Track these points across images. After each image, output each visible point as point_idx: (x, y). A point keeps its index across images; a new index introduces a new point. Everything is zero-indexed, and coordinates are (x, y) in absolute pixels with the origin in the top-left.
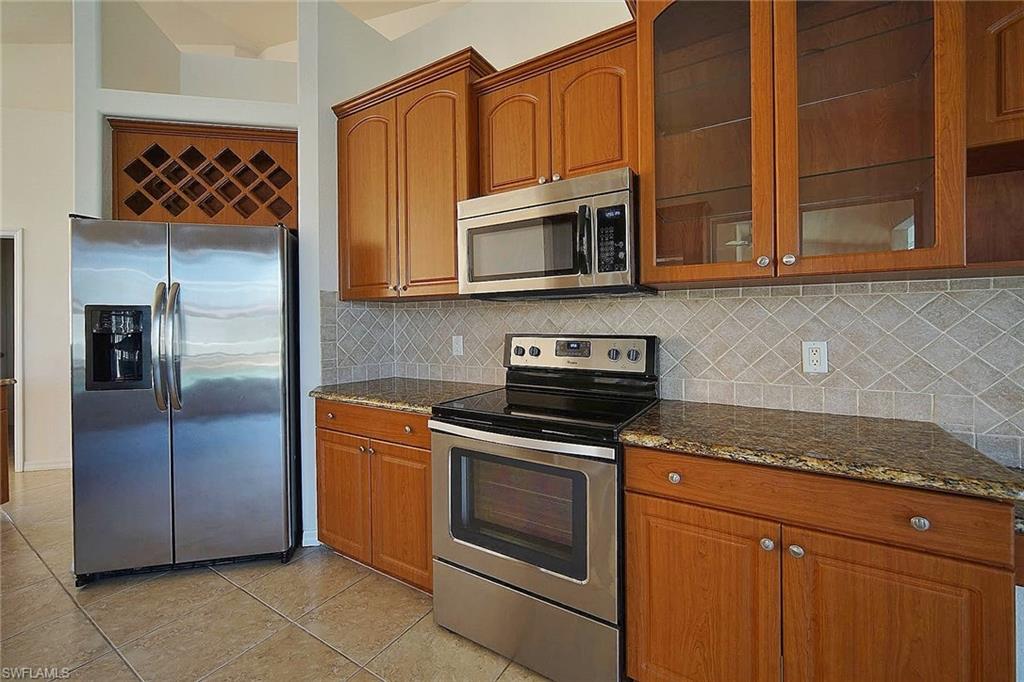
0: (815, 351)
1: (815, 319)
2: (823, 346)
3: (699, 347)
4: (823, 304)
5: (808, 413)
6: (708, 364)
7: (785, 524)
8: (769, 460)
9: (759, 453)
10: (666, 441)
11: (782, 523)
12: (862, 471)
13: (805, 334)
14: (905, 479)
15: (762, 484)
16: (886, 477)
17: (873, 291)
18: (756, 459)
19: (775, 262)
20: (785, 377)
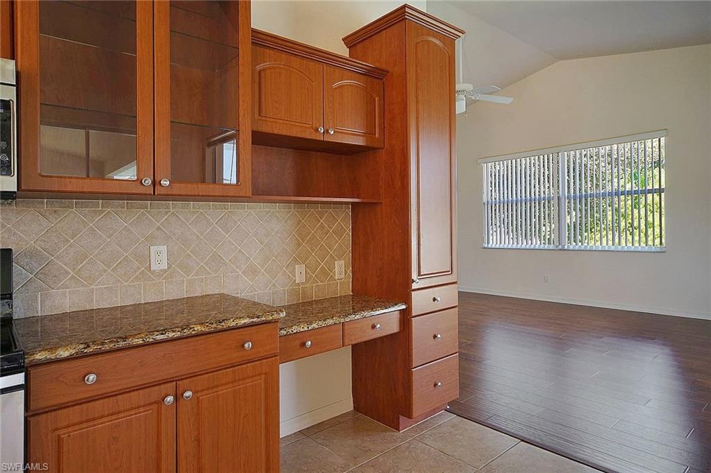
0: (159, 253)
1: (159, 228)
2: (164, 249)
3: (58, 258)
4: (164, 217)
5: (157, 302)
6: (67, 273)
7: (179, 380)
8: (171, 335)
9: (163, 332)
10: (82, 346)
11: (176, 381)
12: (223, 324)
13: (151, 240)
14: (243, 322)
15: (164, 356)
16: (234, 324)
17: (194, 208)
18: (162, 337)
19: (154, 183)
20: (137, 276)
